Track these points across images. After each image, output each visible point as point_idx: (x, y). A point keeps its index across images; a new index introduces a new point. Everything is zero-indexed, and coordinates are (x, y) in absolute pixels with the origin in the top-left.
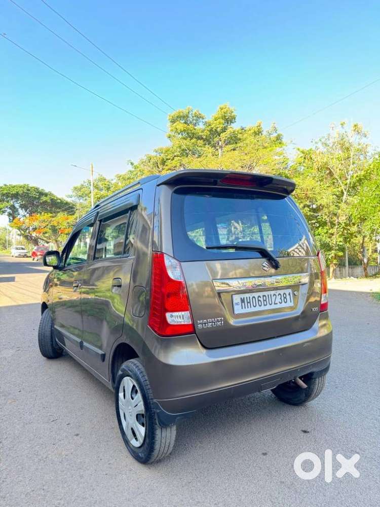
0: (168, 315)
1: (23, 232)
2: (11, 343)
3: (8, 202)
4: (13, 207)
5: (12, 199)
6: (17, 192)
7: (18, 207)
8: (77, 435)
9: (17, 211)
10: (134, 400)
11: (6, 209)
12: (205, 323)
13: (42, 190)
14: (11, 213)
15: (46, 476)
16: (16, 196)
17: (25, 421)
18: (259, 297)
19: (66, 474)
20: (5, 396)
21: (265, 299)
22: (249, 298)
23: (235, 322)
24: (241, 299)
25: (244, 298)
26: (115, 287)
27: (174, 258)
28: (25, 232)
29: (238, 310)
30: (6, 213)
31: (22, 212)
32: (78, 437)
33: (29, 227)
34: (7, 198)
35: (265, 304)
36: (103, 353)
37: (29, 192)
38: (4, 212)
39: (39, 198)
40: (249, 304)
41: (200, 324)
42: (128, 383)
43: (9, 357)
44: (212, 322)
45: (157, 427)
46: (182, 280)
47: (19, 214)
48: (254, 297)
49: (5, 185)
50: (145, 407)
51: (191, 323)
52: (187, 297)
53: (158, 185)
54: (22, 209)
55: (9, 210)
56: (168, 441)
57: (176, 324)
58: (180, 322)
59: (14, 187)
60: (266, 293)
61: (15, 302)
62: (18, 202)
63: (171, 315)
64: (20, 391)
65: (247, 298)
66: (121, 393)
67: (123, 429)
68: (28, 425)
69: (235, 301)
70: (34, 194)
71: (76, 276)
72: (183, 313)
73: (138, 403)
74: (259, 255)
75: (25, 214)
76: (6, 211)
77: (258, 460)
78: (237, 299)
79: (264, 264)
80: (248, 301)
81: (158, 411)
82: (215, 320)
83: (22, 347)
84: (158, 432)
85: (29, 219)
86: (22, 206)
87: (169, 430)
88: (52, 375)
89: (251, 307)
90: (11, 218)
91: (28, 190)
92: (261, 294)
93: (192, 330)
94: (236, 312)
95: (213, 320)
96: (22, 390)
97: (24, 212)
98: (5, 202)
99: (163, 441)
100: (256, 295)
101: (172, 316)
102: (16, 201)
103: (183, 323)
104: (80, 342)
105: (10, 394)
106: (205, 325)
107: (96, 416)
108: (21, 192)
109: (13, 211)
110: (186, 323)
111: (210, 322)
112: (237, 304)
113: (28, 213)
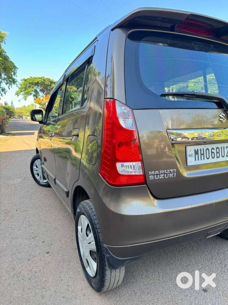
0: (119, 165)
1: (42, 106)
2: (21, 174)
3: (33, 87)
4: (36, 91)
5: (35, 86)
6: (38, 82)
7: (39, 91)
8: (48, 253)
9: (38, 93)
10: (88, 237)
11: (32, 92)
12: (157, 175)
13: (52, 80)
14: (35, 94)
15: (15, 292)
16: (37, 84)
17: (13, 236)
18: (213, 149)
19: (31, 292)
20: (6, 213)
21: (218, 151)
22: (203, 149)
23: (189, 174)
24: (195, 150)
25: (198, 150)
26: (74, 136)
27: (126, 105)
28: (43, 106)
29: (191, 161)
30: (32, 95)
31: (41, 94)
32: (48, 255)
33: (45, 103)
34: (32, 85)
35: (218, 156)
36: (67, 191)
37: (45, 81)
38: (31, 94)
39: (50, 85)
40: (202, 156)
41: (152, 175)
42: (84, 221)
43: (17, 184)
44: (165, 174)
45: (107, 268)
46: (134, 129)
47: (39, 95)
48: (208, 149)
49: (31, 77)
50: (96, 247)
51: (142, 173)
52: (139, 147)
53: (112, 30)
54: (41, 92)
55: (34, 93)
56: (117, 279)
57: (127, 174)
58: (131, 172)
59: (36, 78)
60: (219, 146)
61: (30, 147)
62: (39, 88)
63: (122, 164)
64: (17, 210)
65: (201, 149)
66: (79, 226)
67: (81, 256)
68: (14, 240)
69: (188, 153)
70: (47, 83)
71: (59, 129)
72: (134, 163)
73: (92, 241)
74: (215, 106)
75: (43, 95)
76: (32, 93)
77: (199, 297)
78: (191, 150)
79: (221, 116)
80: (202, 153)
81: (108, 256)
82: (167, 172)
83: (27, 177)
84: (108, 272)
85: (45, 98)
86: (42, 90)
87: (118, 270)
88: (41, 199)
89: (204, 159)
90: (35, 98)
91: (44, 80)
92: (215, 146)
93: (143, 181)
94: (189, 164)
95: (166, 171)
96: (18, 209)
97: (42, 94)
98: (31, 88)
99: (113, 280)
100: (210, 147)
101: (122, 166)
102: (38, 87)
103: (134, 174)
104: (54, 179)
105: (9, 212)
106: (157, 177)
107: (65, 237)
108: (40, 82)
109: (36, 94)
110: (137, 174)
111: (162, 174)
112: (190, 156)
113: (44, 95)
